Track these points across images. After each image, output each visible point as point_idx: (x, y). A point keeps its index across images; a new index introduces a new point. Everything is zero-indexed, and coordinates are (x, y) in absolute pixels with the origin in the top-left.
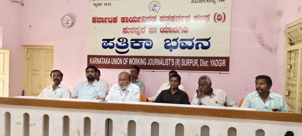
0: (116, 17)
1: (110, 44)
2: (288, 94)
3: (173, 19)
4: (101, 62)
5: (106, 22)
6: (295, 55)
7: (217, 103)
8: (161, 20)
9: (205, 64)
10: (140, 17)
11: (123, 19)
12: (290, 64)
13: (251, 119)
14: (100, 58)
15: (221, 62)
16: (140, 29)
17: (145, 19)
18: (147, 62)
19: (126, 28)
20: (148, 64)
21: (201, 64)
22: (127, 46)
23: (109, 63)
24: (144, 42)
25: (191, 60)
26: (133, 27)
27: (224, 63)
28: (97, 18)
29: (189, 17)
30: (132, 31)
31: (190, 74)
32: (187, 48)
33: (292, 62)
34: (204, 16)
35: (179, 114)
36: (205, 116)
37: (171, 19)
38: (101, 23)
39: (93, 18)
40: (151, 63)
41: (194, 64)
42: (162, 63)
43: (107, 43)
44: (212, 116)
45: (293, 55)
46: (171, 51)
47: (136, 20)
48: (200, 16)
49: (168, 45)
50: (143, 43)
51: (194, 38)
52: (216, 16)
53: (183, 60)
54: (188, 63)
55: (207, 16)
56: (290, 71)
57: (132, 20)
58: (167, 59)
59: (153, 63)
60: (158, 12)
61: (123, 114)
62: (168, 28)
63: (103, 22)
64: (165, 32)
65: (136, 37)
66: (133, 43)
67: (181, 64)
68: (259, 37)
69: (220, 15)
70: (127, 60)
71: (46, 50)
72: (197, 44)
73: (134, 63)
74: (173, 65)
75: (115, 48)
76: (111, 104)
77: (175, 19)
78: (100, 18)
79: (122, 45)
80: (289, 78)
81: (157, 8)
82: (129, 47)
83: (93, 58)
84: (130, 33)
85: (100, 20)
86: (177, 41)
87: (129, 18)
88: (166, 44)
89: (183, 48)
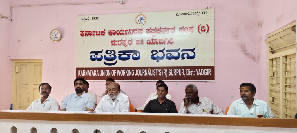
0: (104, 30)
1: (98, 56)
2: (272, 101)
3: (159, 31)
4: (89, 74)
5: (94, 35)
6: (277, 63)
7: (204, 111)
8: (147, 32)
9: (191, 73)
10: (127, 30)
11: (111, 32)
12: (272, 71)
13: (236, 125)
14: (89, 70)
15: (207, 71)
16: (127, 41)
17: (132, 32)
18: (135, 73)
19: (114, 40)
20: (136, 75)
21: (188, 74)
22: (115, 57)
23: (98, 75)
24: (132, 54)
25: (177, 70)
26: (121, 40)
27: (209, 72)
28: (85, 32)
29: (174, 28)
30: (120, 43)
31: (177, 83)
32: (173, 59)
33: (275, 69)
34: (188, 28)
35: (167, 123)
36: (191, 124)
37: (157, 31)
38: (89, 37)
39: (81, 32)
40: (138, 74)
41: (180, 74)
42: (149, 73)
43: (95, 56)
44: (199, 124)
45: (275, 62)
46: (158, 61)
47: (123, 33)
48: (185, 27)
49: (155, 56)
50: (130, 54)
51: (179, 49)
52: (200, 28)
53: (170, 70)
54: (175, 72)
55: (191, 28)
56: (273, 78)
57: (119, 33)
58: (154, 70)
59: (141, 74)
60: (144, 25)
61: (111, 124)
62: (154, 40)
63: (91, 35)
64: (151, 43)
65: (123, 48)
66: (120, 55)
67: (168, 74)
68: (241, 46)
69: (203, 26)
70: (115, 71)
71: (35, 64)
72: (183, 54)
73: (122, 74)
74: (160, 75)
75: (103, 59)
76: (99, 115)
77: (161, 31)
78: (88, 32)
79: (110, 57)
80: (272, 85)
81: (143, 21)
82: (117, 59)
83: (82, 70)
84: (118, 46)
85: (88, 34)
86: (164, 52)
87: (116, 31)
88: (153, 55)
89: (169, 58)
